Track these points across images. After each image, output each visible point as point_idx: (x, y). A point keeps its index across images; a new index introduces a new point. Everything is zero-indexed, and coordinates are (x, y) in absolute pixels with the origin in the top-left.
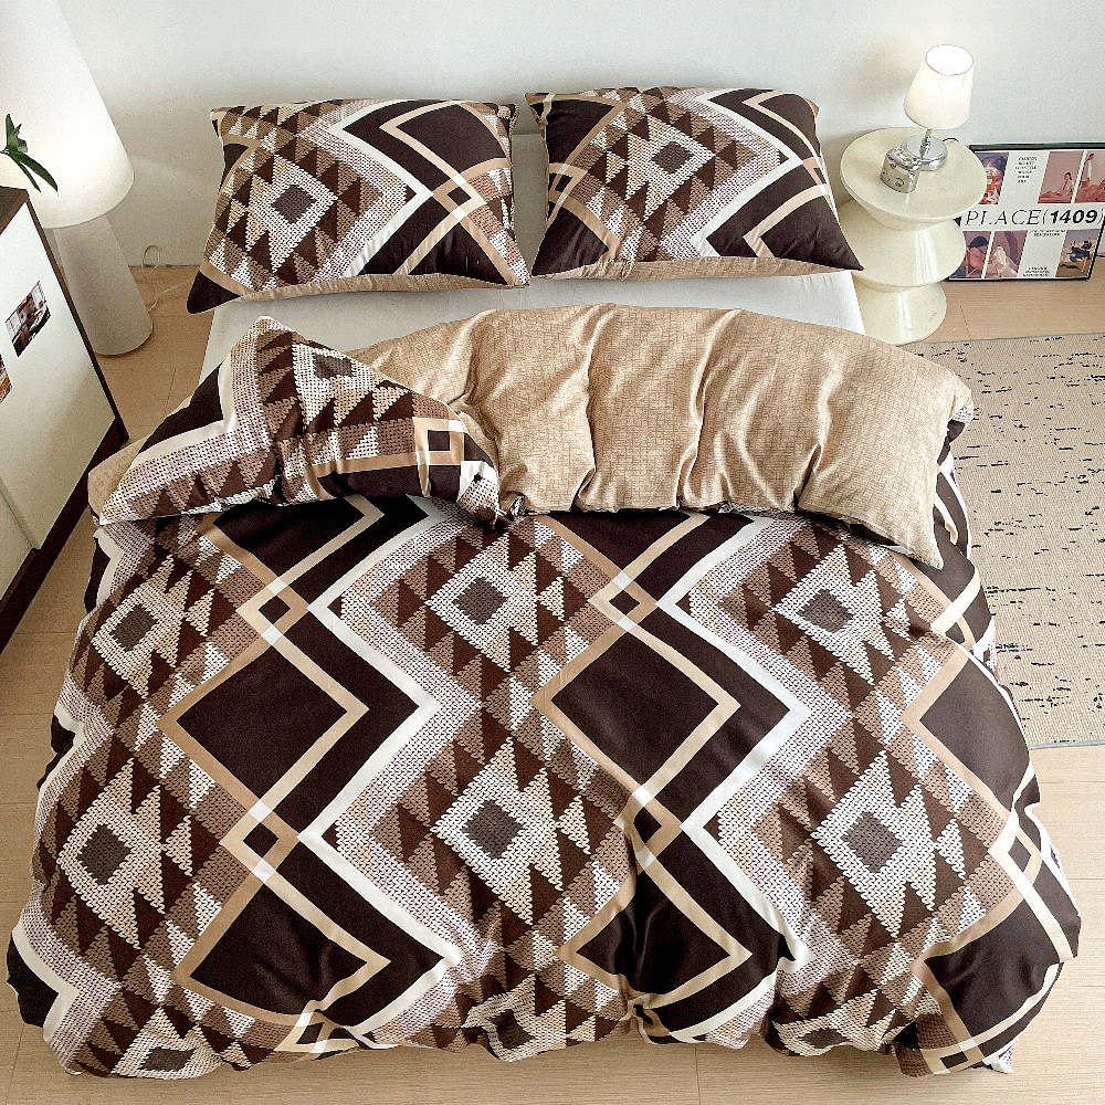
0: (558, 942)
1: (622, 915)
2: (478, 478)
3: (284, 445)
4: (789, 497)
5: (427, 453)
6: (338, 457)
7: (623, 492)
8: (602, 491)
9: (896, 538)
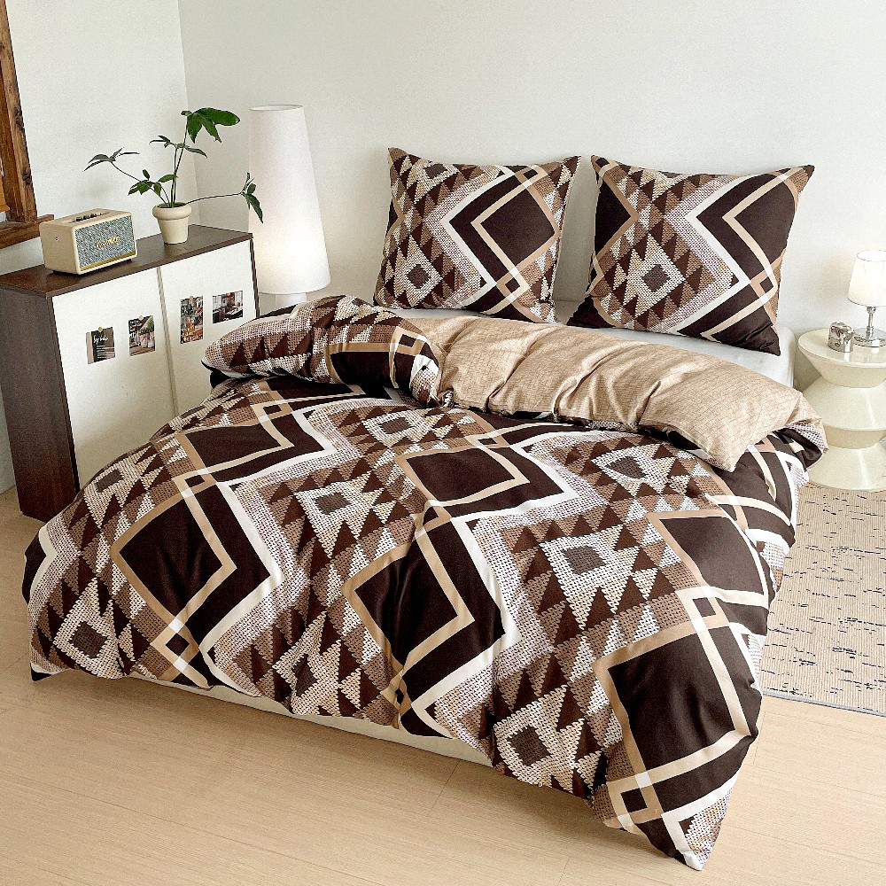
0: (344, 577)
1: (392, 566)
2: (424, 368)
3: (318, 331)
4: (632, 416)
5: (397, 344)
6: (344, 341)
7: (519, 399)
8: (506, 396)
9: (699, 443)
